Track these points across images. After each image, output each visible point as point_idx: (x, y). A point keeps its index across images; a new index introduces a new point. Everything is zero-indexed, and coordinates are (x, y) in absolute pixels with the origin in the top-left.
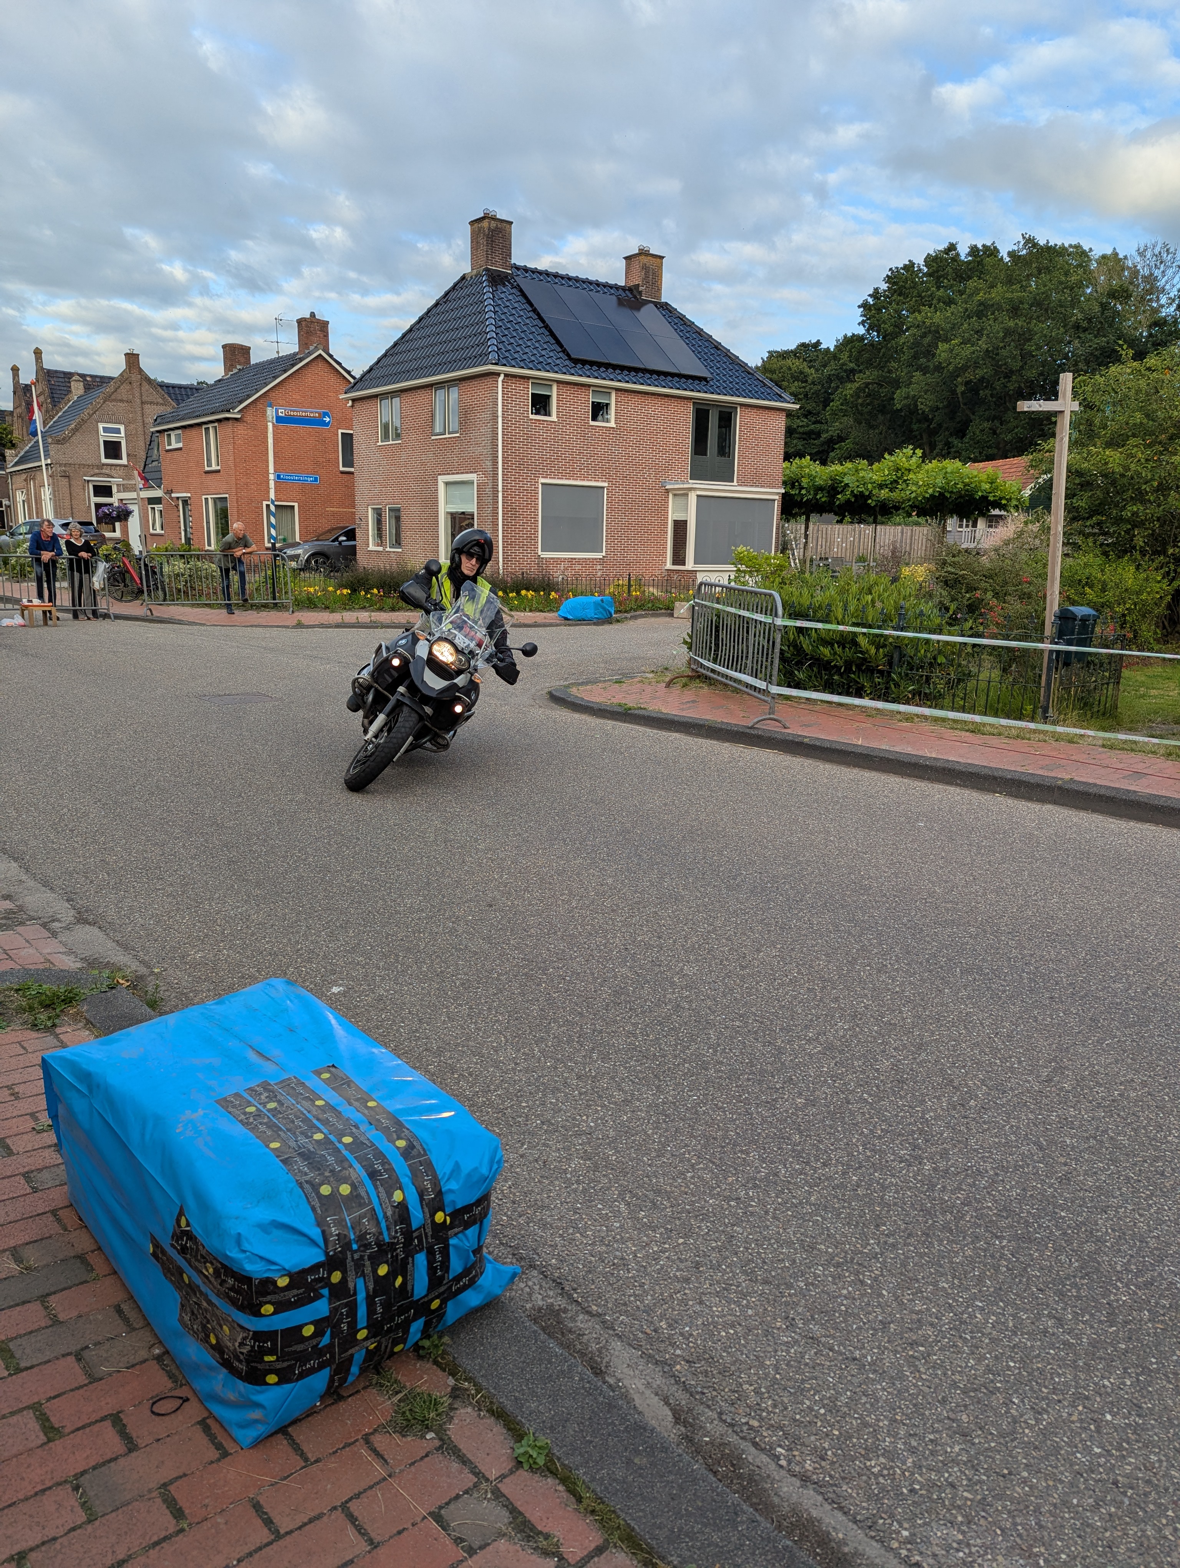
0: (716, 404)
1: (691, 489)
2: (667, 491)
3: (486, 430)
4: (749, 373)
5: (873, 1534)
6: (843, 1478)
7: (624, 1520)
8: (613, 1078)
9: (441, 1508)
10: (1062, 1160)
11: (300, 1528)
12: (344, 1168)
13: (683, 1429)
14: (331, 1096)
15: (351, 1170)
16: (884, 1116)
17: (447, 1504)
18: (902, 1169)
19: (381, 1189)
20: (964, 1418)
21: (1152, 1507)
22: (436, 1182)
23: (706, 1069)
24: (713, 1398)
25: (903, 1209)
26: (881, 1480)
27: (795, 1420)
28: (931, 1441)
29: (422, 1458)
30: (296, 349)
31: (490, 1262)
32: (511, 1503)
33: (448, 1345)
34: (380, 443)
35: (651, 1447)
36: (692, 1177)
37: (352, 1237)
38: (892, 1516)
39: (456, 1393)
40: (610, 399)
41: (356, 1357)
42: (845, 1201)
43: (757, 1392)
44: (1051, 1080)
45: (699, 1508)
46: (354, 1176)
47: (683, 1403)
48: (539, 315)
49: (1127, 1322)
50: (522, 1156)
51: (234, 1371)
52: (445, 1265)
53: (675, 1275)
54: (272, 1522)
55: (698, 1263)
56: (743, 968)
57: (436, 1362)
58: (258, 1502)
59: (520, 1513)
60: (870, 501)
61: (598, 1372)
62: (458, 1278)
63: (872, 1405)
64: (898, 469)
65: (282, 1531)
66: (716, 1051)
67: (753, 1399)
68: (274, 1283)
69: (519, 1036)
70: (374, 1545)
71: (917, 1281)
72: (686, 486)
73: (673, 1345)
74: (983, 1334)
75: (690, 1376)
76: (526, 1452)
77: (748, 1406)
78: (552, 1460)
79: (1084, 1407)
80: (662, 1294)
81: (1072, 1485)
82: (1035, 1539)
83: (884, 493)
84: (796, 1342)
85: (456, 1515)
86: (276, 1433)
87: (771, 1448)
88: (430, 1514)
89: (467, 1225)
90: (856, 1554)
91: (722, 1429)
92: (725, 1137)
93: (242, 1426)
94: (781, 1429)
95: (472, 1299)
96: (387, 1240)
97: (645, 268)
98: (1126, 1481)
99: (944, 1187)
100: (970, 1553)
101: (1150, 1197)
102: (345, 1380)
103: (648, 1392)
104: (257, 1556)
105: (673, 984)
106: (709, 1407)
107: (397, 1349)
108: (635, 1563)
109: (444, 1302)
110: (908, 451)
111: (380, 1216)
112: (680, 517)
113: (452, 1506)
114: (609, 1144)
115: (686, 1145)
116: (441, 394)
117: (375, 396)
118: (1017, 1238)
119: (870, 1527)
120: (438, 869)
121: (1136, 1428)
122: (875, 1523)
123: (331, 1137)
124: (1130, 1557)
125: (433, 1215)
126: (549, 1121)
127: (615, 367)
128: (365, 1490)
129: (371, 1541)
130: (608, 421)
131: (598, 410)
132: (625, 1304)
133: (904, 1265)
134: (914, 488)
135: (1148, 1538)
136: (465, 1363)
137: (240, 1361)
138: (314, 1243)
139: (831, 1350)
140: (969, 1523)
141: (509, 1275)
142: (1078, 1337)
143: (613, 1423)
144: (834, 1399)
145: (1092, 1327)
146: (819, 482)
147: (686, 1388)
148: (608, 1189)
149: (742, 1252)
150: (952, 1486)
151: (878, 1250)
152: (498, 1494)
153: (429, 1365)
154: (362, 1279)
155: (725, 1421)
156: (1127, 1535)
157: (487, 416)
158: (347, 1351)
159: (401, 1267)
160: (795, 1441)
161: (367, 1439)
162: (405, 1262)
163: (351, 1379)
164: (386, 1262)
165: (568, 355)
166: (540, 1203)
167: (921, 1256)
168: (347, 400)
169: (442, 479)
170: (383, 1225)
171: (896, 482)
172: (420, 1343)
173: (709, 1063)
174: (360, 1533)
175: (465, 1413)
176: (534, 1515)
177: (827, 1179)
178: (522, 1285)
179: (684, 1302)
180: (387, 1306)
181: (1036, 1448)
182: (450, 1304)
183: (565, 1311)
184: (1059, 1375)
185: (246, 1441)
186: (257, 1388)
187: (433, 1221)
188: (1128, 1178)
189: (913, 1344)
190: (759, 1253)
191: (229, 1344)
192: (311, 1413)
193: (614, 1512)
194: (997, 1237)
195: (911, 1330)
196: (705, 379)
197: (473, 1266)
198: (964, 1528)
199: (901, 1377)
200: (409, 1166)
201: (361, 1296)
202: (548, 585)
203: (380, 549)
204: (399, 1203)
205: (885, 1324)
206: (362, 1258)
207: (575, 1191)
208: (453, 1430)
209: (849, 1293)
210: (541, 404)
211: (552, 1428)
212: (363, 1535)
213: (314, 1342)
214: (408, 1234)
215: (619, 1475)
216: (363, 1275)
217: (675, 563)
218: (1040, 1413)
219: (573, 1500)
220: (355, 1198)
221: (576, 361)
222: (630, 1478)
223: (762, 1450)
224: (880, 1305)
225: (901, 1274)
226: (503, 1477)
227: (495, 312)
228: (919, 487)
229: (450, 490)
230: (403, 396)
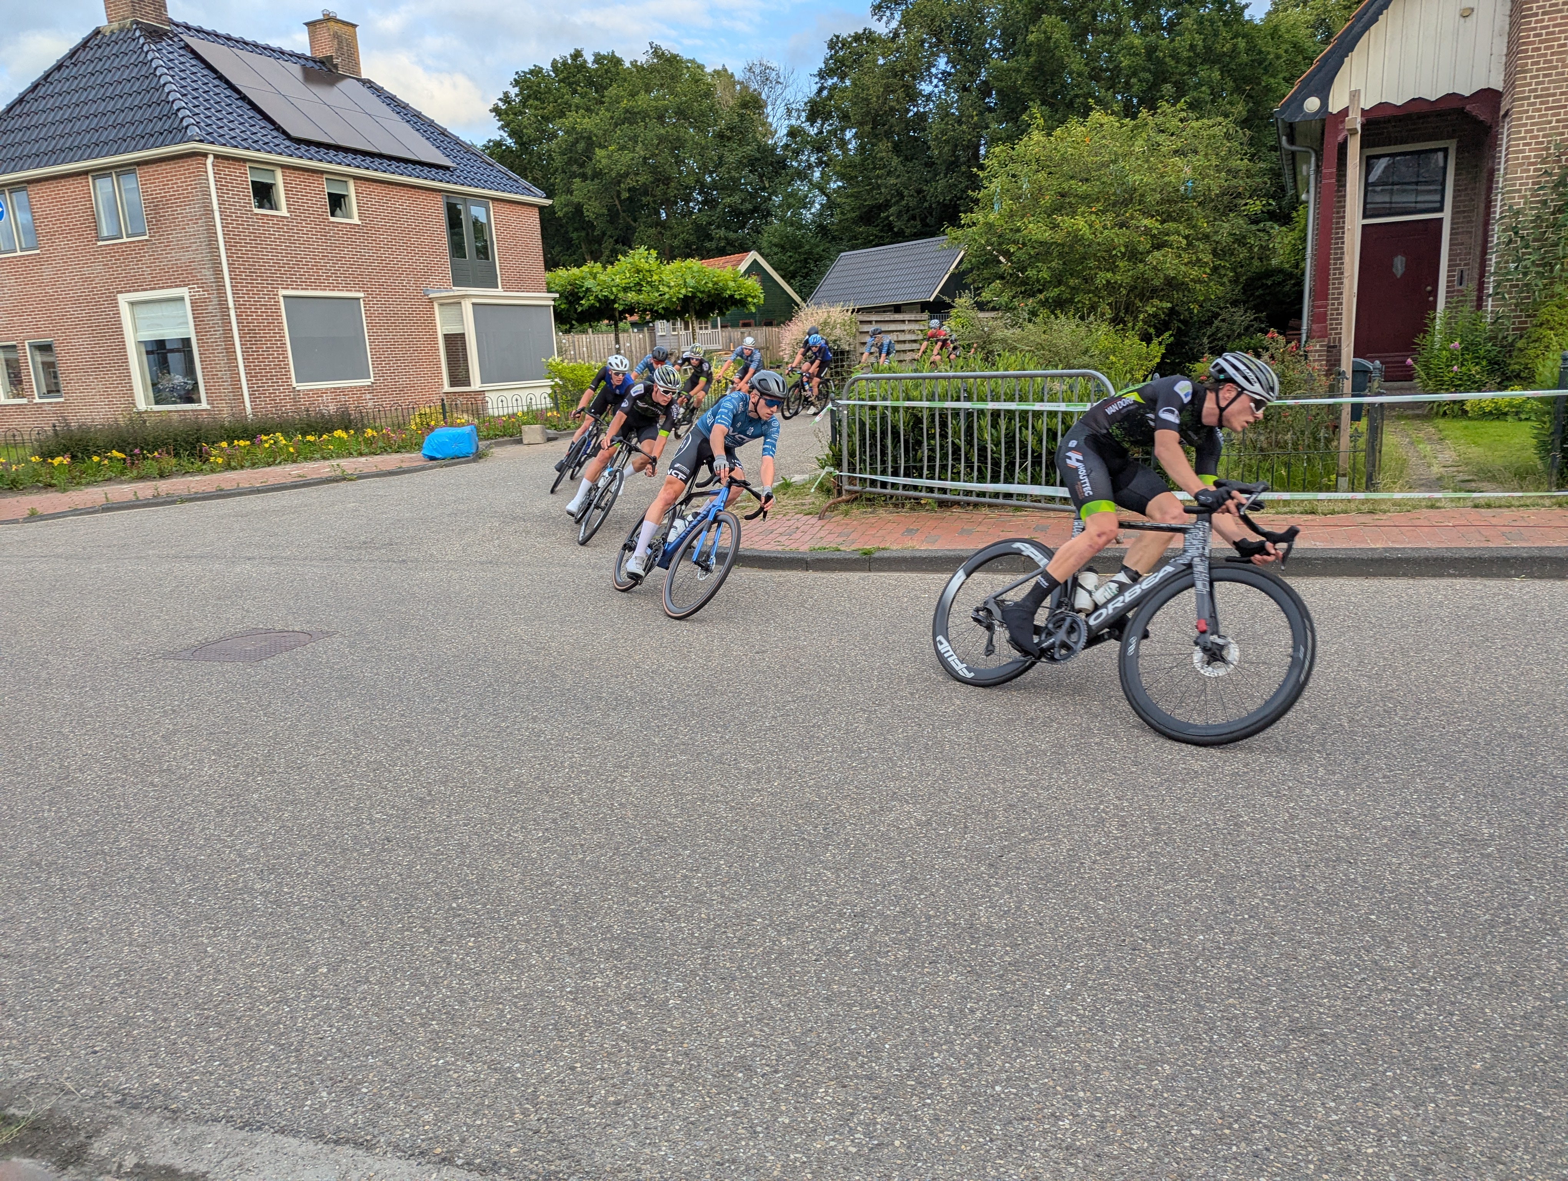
0: (467, 198)
1: (461, 297)
2: (431, 301)
3: (196, 228)
40: (347, 190)
48: (227, 82)
60: (616, 306)
64: (638, 271)
72: (452, 293)
83: (632, 297)
97: (335, 36)
110: (643, 251)
112: (458, 329)
116: (105, 184)
127: (346, 150)
130: (350, 217)
131: (337, 203)
134: (667, 289)
157: (196, 209)
165: (284, 132)
169: (124, 298)
171: (638, 284)
196: (447, 168)
203: (23, 401)
210: (264, 194)
217: (452, 384)
221: (299, 141)
227: (172, 76)
228: (669, 287)
229: (141, 311)
230: (31, 188)
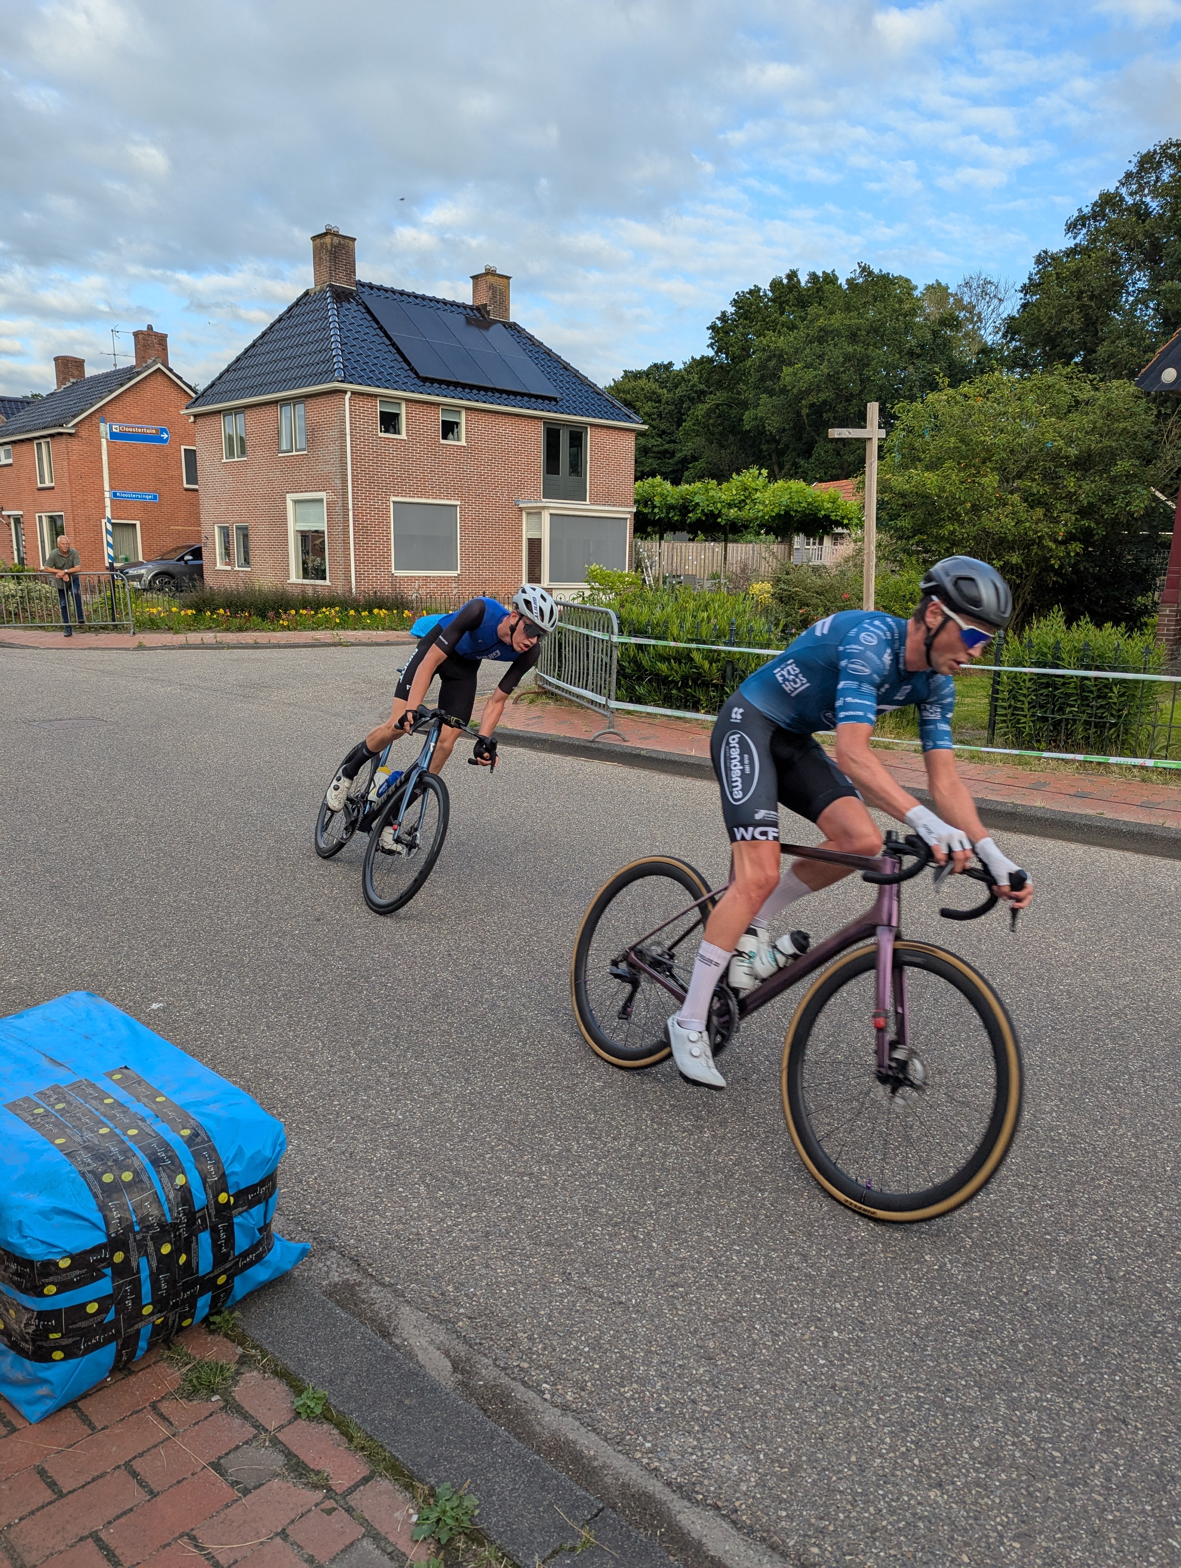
0: (566, 424)
1: (544, 508)
2: (521, 509)
3: (334, 447)
4: (598, 394)
5: (620, 1448)
6: (599, 1405)
7: (390, 1452)
8: (424, 1074)
9: (220, 1458)
10: (827, 1120)
11: (83, 1487)
12: (127, 1158)
13: (460, 1376)
14: (122, 1095)
15: (134, 1159)
16: (674, 1092)
17: (227, 1454)
18: (684, 1138)
19: (163, 1174)
20: (711, 1345)
21: (861, 1403)
22: (218, 1163)
23: (515, 1061)
24: (490, 1348)
25: (680, 1172)
26: (632, 1403)
27: (562, 1359)
28: (680, 1366)
29: (206, 1418)
30: (134, 363)
31: (279, 1240)
32: (287, 1448)
33: (238, 1319)
34: (224, 460)
35: (422, 1390)
36: (491, 1158)
37: (134, 1219)
38: (638, 1432)
39: (243, 1361)
40: (460, 418)
41: (142, 1332)
42: (629, 1169)
43: (530, 1338)
44: (827, 1053)
45: (460, 1437)
46: (136, 1164)
47: (463, 1354)
48: (385, 332)
49: (862, 1255)
50: (329, 1150)
51: (21, 1352)
52: (230, 1240)
53: (466, 1245)
54: (55, 1484)
55: (488, 1232)
56: (559, 966)
57: (226, 1335)
58: (43, 1469)
59: (296, 1456)
60: (719, 520)
61: (386, 1334)
62: (244, 1255)
63: (631, 1340)
64: (745, 489)
65: (65, 1491)
66: (525, 1044)
67: (526, 1344)
68: (56, 1264)
69: (336, 1041)
70: (153, 1494)
71: (685, 1232)
72: (539, 505)
73: (458, 1305)
74: (737, 1273)
75: (470, 1330)
76: (305, 1404)
77: (521, 1351)
78: (329, 1410)
79: (816, 1327)
80: (451, 1262)
81: (796, 1391)
82: (759, 1439)
83: (733, 512)
84: (570, 1293)
85: (235, 1465)
86: (65, 1407)
87: (538, 1385)
88: (210, 1464)
89: (251, 1205)
90: (604, 1466)
91: (496, 1372)
92: (524, 1121)
93: (30, 1403)
94: (548, 1367)
95: (260, 1274)
96: (169, 1220)
97: (492, 287)
98: (842, 1384)
99: (719, 1151)
100: (703, 1455)
101: (897, 1148)
102: (132, 1355)
103: (431, 1348)
104: (38, 1514)
105: (491, 984)
106: (485, 1355)
107: (186, 1323)
108: (397, 1487)
109: (230, 1278)
110: (754, 471)
111: (163, 1199)
112: (534, 535)
113: (231, 1456)
114: (415, 1134)
115: (488, 1130)
116: (287, 410)
117: (219, 412)
118: (777, 1189)
119: (618, 1443)
120: (268, 886)
121: (858, 1342)
122: (623, 1439)
123: (117, 1131)
124: (837, 1445)
125: (216, 1197)
126: (358, 1116)
127: (464, 386)
128: (149, 1450)
129: (151, 1492)
130: (459, 440)
131: (449, 428)
132: (417, 1273)
133: (675, 1220)
134: (761, 507)
135: (854, 1429)
136: (254, 1333)
137: (26, 1341)
138: (95, 1226)
139: (601, 1297)
140: (704, 1430)
141: (299, 1251)
142: (819, 1270)
143: (389, 1373)
144: (597, 1339)
145: (832, 1260)
146: (671, 501)
147: (466, 1341)
148: (410, 1173)
149: (530, 1220)
150: (694, 1402)
151: (653, 1209)
152: (275, 1442)
153: (219, 1338)
154: (145, 1258)
155: (499, 1366)
156: (837, 1427)
157: (335, 433)
158: (133, 1325)
159: (185, 1245)
160: (560, 1376)
161: (154, 1406)
162: (188, 1241)
163: (139, 1353)
164: (170, 1242)
165: (416, 373)
166: (343, 1191)
167: (691, 1211)
168: (189, 415)
169: (290, 497)
170: (166, 1207)
171: (743, 501)
172: (212, 1319)
173: (517, 1055)
174: (141, 1485)
175: (251, 1376)
176: (308, 1457)
177: (615, 1151)
178: (320, 1265)
179: (471, 1267)
180: (172, 1282)
181: (770, 1364)
182: (237, 1279)
183: (360, 1284)
184: (798, 1302)
185: (34, 1418)
186: (44, 1365)
187: (217, 1202)
188: (881, 1132)
189: (674, 1286)
190: (545, 1220)
191: (16, 1327)
192: (100, 1387)
193: (381, 1446)
194: (760, 1191)
195: (674, 1274)
196: (555, 399)
197: (260, 1242)
198: (700, 1436)
199: (660, 1314)
200: (192, 1152)
201: (145, 1274)
202: (402, 604)
203: (229, 568)
204: (181, 1187)
205: (651, 1271)
206: (144, 1238)
207: (378, 1177)
208: (238, 1392)
209: (623, 1247)
210: (389, 422)
211: (331, 1382)
212: (144, 1487)
213: (99, 1318)
214: (191, 1214)
215: (389, 1415)
216: (146, 1254)
218: (777, 1335)
219: (346, 1440)
220: (138, 1181)
221: (425, 380)
222: (399, 1417)
223: (529, 1387)
224: (649, 1255)
225: (672, 1228)
226: (282, 1427)
227: (340, 329)
228: (766, 506)
229: (303, 508)
230: (248, 412)
